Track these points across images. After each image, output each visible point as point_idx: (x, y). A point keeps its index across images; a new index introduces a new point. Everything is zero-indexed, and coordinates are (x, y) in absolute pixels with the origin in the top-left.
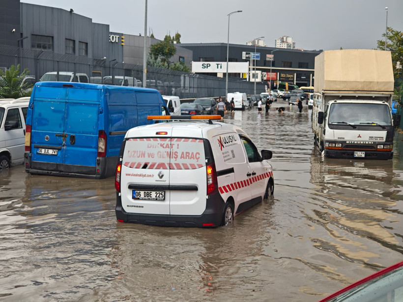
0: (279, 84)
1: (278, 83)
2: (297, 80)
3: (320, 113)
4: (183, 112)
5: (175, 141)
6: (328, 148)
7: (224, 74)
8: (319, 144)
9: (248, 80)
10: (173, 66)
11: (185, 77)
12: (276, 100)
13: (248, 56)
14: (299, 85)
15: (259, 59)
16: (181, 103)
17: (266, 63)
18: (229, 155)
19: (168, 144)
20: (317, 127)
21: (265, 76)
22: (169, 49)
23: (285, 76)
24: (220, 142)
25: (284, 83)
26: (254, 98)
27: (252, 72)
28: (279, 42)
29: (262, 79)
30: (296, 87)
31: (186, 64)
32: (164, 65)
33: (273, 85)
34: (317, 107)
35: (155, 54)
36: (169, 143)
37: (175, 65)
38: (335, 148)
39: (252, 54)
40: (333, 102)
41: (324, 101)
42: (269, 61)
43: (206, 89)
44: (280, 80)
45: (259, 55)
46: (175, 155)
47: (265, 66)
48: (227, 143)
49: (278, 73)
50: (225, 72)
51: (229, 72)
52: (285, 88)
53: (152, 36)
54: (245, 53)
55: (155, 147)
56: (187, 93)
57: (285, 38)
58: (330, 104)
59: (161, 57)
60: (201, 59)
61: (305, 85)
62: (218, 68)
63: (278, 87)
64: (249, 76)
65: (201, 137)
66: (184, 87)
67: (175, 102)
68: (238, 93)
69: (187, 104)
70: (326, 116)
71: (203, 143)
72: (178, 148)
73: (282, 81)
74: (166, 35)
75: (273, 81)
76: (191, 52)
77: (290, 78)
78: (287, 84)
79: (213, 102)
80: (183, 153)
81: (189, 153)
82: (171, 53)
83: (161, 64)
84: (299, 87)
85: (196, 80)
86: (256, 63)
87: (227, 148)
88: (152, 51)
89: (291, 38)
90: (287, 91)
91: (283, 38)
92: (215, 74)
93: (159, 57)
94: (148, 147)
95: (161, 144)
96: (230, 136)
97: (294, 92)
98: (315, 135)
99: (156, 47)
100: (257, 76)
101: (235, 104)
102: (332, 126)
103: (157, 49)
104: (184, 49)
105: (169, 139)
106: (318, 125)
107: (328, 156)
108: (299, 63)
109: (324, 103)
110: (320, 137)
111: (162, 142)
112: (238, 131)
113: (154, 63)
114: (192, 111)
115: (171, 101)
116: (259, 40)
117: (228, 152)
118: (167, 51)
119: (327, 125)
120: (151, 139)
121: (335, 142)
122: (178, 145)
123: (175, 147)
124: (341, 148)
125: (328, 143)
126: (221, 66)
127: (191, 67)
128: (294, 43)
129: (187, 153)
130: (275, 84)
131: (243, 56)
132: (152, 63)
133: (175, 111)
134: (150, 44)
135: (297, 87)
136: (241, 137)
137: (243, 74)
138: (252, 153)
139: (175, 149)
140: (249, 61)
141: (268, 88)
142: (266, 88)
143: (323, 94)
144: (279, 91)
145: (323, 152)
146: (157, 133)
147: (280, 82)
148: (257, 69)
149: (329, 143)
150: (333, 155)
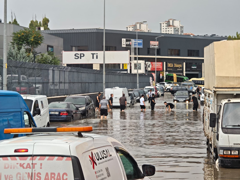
0: (166, 76)
1: (165, 74)
2: (186, 71)
3: (212, 115)
4: (52, 113)
5: (37, 160)
6: (223, 157)
7: (101, 65)
8: (212, 151)
9: (129, 72)
10: (40, 58)
11: (53, 70)
12: (163, 95)
13: (128, 43)
14: (190, 76)
15: (141, 47)
16: (49, 103)
17: (149, 51)
18: (103, 174)
19: (28, 164)
20: (209, 131)
21: (149, 66)
22: (35, 37)
23: (172, 66)
24: (92, 159)
25: (171, 74)
26: (136, 93)
27: (134, 62)
28: (164, 25)
29: (146, 70)
30: (185, 78)
31: (55, 55)
32: (29, 56)
33: (158, 76)
34: (209, 107)
35: (18, 44)
36: (31, 162)
37: (42, 55)
38: (231, 156)
39: (133, 41)
40: (226, 101)
41: (216, 100)
42: (154, 49)
43: (80, 84)
44: (166, 71)
45: (141, 42)
46: (38, 176)
47: (148, 54)
48: (101, 159)
49: (165, 63)
50: (102, 62)
51: (106, 62)
52: (173, 80)
53: (15, 22)
54: (125, 39)
55: (14, 168)
56: (58, 90)
57: (171, 21)
58: (223, 104)
59: (26, 47)
60: (74, 48)
61: (197, 76)
62: (93, 58)
63: (165, 79)
64: (131, 67)
65: (69, 154)
66: (53, 83)
67: (42, 102)
68: (117, 88)
69: (56, 103)
70: (219, 118)
71: (71, 161)
72: (41, 168)
73: (169, 71)
74: (32, 20)
75: (159, 72)
76: (61, 40)
77: (178, 68)
78: (175, 75)
79: (87, 100)
80: (47, 174)
81: (54, 174)
82: (37, 42)
83: (25, 55)
84: (190, 79)
85: (67, 74)
86: (139, 51)
87: (101, 166)
88: (15, 40)
89: (178, 21)
90: (175, 83)
91: (169, 21)
92: (90, 66)
93: (23, 47)
94: (5, 168)
95: (20, 164)
96: (104, 151)
97: (184, 85)
98: (208, 139)
99: (19, 36)
100: (140, 67)
101: (113, 101)
102: (226, 130)
103: (20, 38)
104: (53, 37)
105: (30, 158)
106: (211, 128)
107: (223, 165)
108: (188, 50)
109: (216, 103)
110: (213, 143)
111: (22, 162)
112: (113, 143)
113: (17, 55)
114: (63, 111)
115: (37, 101)
116: (141, 23)
117: (102, 170)
118: (32, 40)
119: (220, 129)
120: (9, 158)
121: (230, 149)
122: (41, 164)
123: (37, 167)
124: (238, 156)
125: (222, 151)
126: (97, 56)
127: (62, 57)
128: (182, 27)
129: (52, 174)
130: (161, 76)
131: (123, 43)
132: (14, 53)
133: (42, 112)
134: (12, 31)
135: (187, 78)
136: (118, 150)
137: (123, 64)
138: (131, 169)
139: (37, 169)
140: (130, 49)
141: (153, 80)
142: (151, 81)
143: (215, 92)
144: (166, 84)
145: (217, 161)
146: (16, 151)
147: (167, 73)
148: (140, 59)
149: (224, 150)
150: (229, 165)
